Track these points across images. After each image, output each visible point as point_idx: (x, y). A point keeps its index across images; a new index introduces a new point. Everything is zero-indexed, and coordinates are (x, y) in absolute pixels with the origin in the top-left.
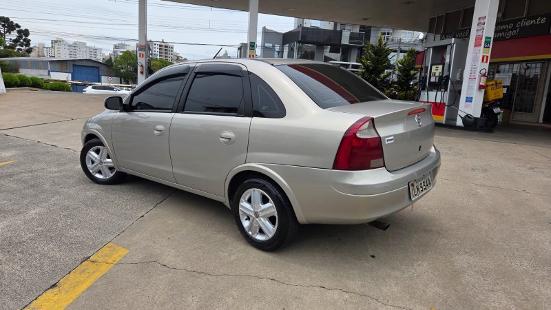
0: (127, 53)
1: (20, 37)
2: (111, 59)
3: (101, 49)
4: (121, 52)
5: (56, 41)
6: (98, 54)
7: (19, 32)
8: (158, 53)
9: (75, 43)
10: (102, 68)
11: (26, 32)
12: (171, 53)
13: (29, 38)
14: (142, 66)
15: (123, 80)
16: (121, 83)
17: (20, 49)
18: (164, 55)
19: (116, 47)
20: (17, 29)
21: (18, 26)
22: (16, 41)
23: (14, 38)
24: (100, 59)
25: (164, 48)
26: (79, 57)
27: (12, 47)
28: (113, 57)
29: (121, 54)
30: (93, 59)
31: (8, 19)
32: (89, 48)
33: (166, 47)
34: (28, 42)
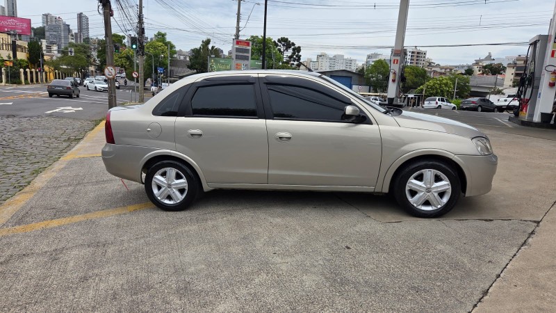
0: (380, 62)
1: (294, 53)
2: (363, 68)
3: (356, 60)
4: (373, 61)
5: (320, 56)
6: (353, 64)
7: (294, 50)
8: (409, 61)
9: (335, 56)
10: (354, 77)
11: (298, 49)
12: (423, 59)
13: (300, 54)
14: (395, 73)
15: (372, 88)
16: (369, 92)
17: (293, 64)
18: (415, 61)
19: (369, 57)
20: (293, 47)
21: (293, 44)
22: (290, 57)
23: (289, 55)
24: (353, 69)
25: (416, 55)
26: (336, 68)
27: (287, 62)
28: (365, 67)
29: (373, 63)
30: (348, 69)
31: (287, 39)
32: (346, 60)
33: (418, 53)
34: (299, 57)
